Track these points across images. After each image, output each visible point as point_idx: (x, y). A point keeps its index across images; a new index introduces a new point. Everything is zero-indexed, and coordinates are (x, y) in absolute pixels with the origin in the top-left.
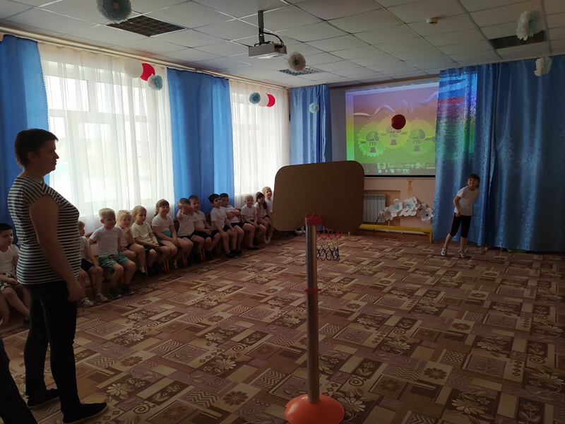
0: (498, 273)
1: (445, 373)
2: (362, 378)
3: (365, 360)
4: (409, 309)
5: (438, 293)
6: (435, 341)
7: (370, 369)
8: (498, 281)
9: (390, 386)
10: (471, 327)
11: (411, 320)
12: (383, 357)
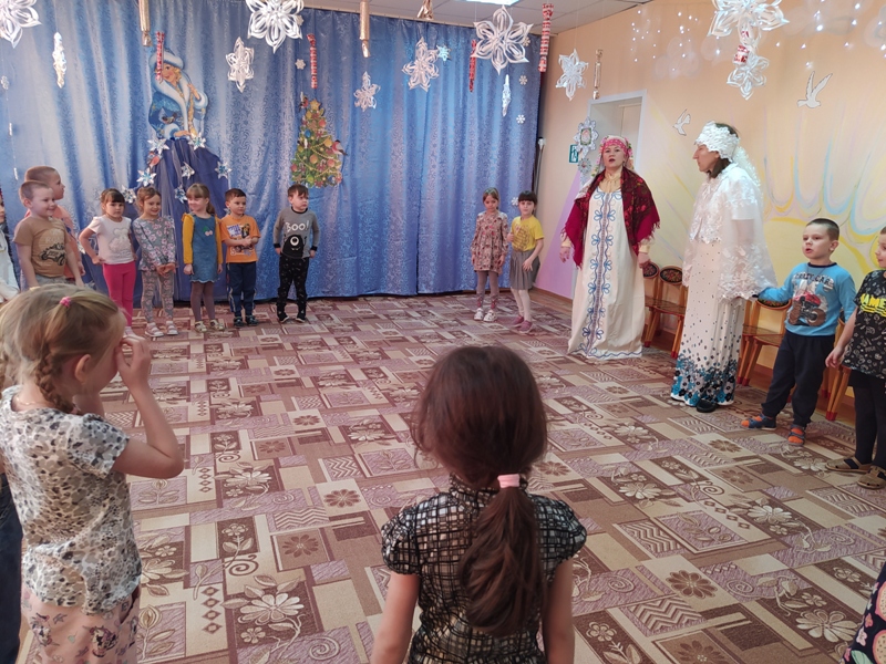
0: (277, 336)
1: (353, 492)
2: (246, 557)
3: (221, 526)
4: (207, 417)
5: (226, 382)
6: (295, 454)
7: (245, 536)
8: (288, 347)
9: (300, 546)
10: (320, 417)
11: (227, 433)
12: (244, 506)
